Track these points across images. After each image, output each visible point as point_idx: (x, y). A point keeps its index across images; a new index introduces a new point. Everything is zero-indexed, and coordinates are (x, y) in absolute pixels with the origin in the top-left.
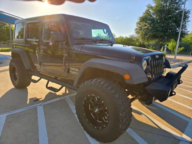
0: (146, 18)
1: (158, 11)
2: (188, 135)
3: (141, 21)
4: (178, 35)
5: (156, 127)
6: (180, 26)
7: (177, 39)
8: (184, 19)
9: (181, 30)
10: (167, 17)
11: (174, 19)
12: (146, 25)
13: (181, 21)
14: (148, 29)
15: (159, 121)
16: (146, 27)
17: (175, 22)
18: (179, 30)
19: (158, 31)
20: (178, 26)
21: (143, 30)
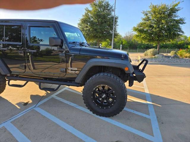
0: (86, 21)
1: (96, 15)
2: (149, 101)
3: (82, 23)
4: (112, 36)
5: (130, 101)
6: (113, 29)
7: (112, 39)
8: (115, 24)
9: (113, 33)
10: (103, 21)
11: (109, 23)
12: (87, 27)
13: (113, 25)
14: (89, 30)
15: (131, 98)
16: (88, 28)
17: (109, 26)
18: (112, 32)
19: (97, 32)
20: (112, 29)
21: (85, 31)
